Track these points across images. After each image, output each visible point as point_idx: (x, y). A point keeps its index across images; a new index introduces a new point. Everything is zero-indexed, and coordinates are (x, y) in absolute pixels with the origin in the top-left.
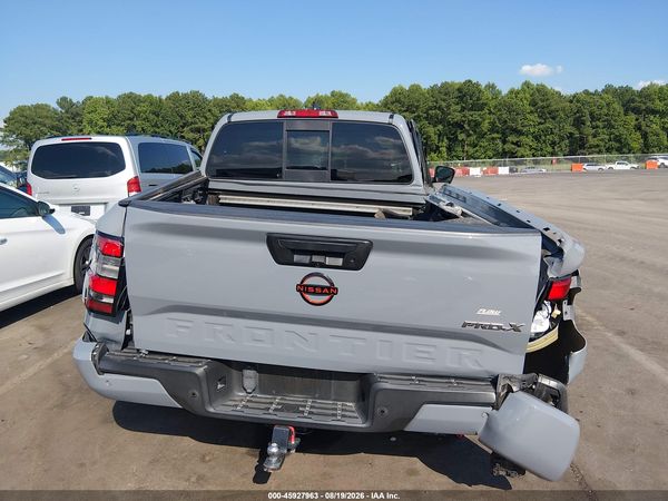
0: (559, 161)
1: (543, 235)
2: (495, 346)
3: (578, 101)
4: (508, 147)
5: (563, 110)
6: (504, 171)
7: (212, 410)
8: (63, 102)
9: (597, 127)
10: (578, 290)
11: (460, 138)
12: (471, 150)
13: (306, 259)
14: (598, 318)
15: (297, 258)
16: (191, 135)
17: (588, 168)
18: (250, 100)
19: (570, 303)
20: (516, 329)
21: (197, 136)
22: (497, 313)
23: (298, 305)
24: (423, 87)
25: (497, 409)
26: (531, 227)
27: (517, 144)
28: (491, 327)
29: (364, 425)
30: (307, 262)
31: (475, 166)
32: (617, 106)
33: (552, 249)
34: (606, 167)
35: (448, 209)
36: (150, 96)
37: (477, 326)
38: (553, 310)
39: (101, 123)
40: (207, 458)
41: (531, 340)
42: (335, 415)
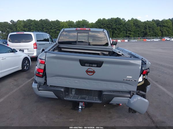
0: (140, 39)
1: (142, 60)
2: (130, 84)
3: (145, 23)
4: (128, 35)
5: (142, 25)
6: (126, 41)
7: (65, 99)
8: (12, 21)
9: (150, 30)
10: (149, 72)
11: (115, 32)
12: (118, 35)
13: (88, 65)
14: (151, 78)
15: (86, 65)
16: (45, 30)
17: (148, 40)
18: (61, 22)
19: (147, 75)
20: (135, 81)
21: (47, 30)
22: (131, 77)
23: (86, 75)
24: (106, 19)
25: (131, 98)
26: (139, 58)
27: (130, 34)
28: (130, 80)
29: (100, 102)
30: (88, 66)
31: (119, 39)
32: (155, 24)
33: (144, 63)
34: (152, 40)
35: (119, 53)
36: (35, 20)
37: (127, 80)
38: (143, 76)
39: (22, 27)
40: (62, 110)
41: (138, 83)
42: (93, 100)
